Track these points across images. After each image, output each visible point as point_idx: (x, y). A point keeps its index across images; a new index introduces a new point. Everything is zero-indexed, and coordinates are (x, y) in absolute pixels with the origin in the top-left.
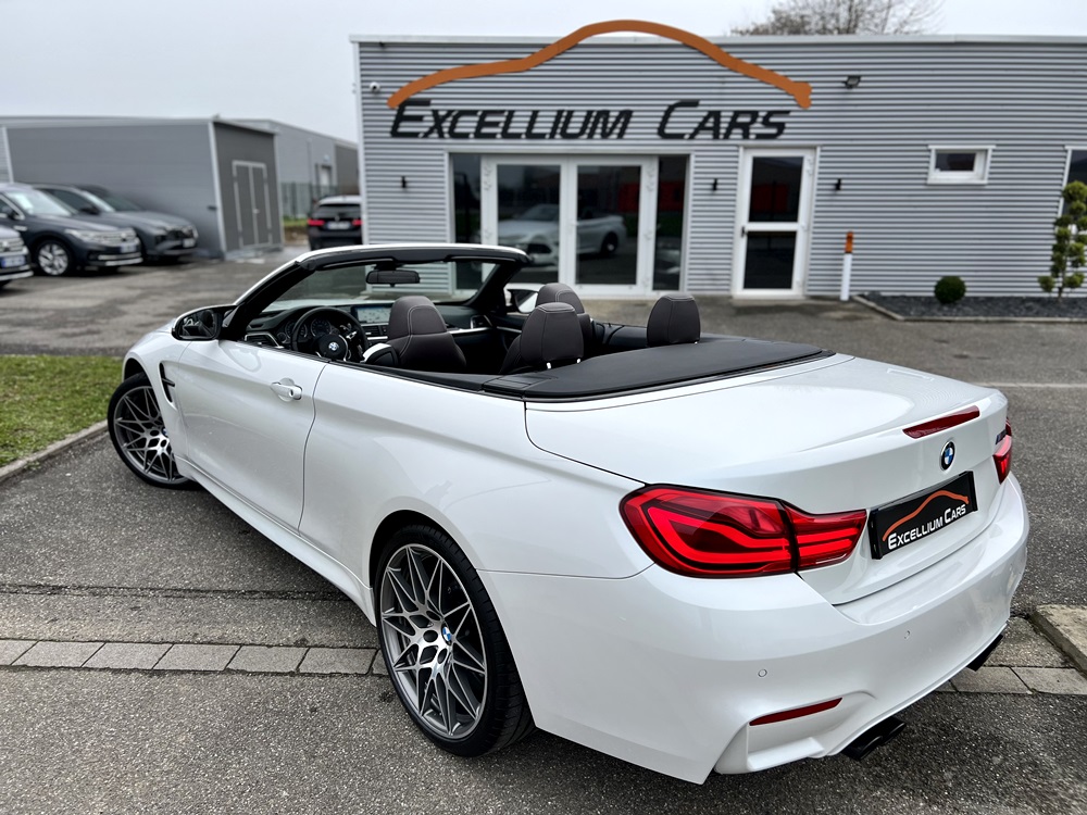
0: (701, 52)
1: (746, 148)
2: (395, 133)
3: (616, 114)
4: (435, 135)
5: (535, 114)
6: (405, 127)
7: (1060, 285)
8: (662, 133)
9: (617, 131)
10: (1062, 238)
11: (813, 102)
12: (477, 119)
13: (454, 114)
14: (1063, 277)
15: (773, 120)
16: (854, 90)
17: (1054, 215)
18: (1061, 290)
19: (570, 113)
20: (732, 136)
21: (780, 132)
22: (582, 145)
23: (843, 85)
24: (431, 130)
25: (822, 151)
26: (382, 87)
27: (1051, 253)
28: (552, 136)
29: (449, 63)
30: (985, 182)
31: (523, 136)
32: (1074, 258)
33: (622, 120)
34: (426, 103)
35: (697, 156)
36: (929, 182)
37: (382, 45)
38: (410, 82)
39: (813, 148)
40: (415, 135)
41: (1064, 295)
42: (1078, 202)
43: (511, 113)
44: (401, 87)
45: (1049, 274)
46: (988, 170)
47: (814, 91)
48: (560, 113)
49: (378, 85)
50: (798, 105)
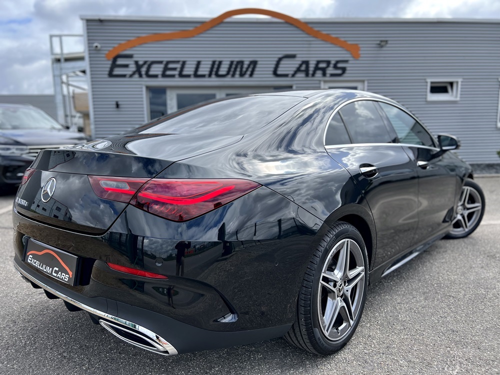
0: (296, 27)
1: (325, 82)
2: (111, 75)
3: (248, 63)
4: (137, 76)
5: (199, 63)
6: (117, 71)
8: (275, 73)
9: (249, 73)
11: (362, 55)
12: (162, 66)
13: (148, 63)
15: (339, 65)
16: (384, 49)
19: (220, 63)
20: (316, 75)
21: (344, 72)
22: (228, 81)
23: (378, 46)
24: (134, 73)
25: (368, 83)
26: (102, 47)
28: (210, 75)
29: (144, 32)
30: (458, 99)
31: (192, 76)
33: (252, 66)
34: (130, 56)
36: (427, 100)
37: (101, 21)
38: (120, 44)
39: (363, 81)
40: (124, 76)
43: (184, 63)
44: (114, 47)
46: (459, 93)
47: (362, 49)
48: (214, 62)
49: (99, 46)
50: (353, 57)
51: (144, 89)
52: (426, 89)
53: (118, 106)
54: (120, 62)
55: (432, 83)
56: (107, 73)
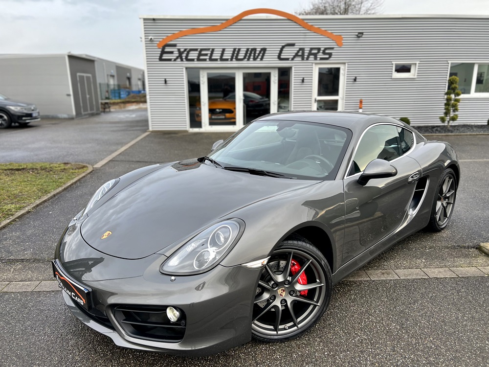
0: (295, 22)
1: (316, 64)
2: (161, 59)
3: (259, 50)
4: (179, 60)
5: (224, 50)
6: (165, 56)
7: (448, 120)
8: (279, 58)
9: (260, 57)
10: (448, 100)
11: (344, 44)
12: (198, 52)
13: (187, 50)
14: (449, 116)
15: (327, 51)
16: (361, 39)
17: (444, 90)
18: (449, 122)
19: (239, 50)
20: (310, 59)
21: (330, 57)
22: (245, 63)
23: (356, 36)
24: (177, 58)
25: (348, 65)
26: (154, 39)
27: (444, 106)
28: (232, 60)
29: (185, 27)
30: (416, 77)
31: (219, 60)
32: (454, 109)
33: (262, 52)
34: (175, 45)
35: (295, 68)
36: (393, 77)
37: (154, 19)
38: (168, 36)
39: (344, 63)
40: (170, 60)
41: (450, 124)
42: (455, 85)
43: (213, 50)
44: (163, 39)
45: (443, 115)
46: (417, 72)
47: (344, 39)
48: (235, 49)
50: (337, 45)
51: (184, 70)
53: (166, 83)
54: (167, 49)
56: (158, 57)
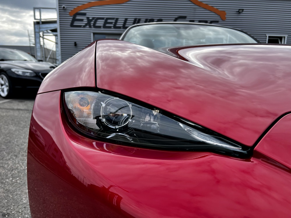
2: (72, 25)
3: (156, 20)
4: (88, 27)
5: (126, 20)
6: (76, 23)
11: (227, 18)
12: (104, 21)
13: (95, 19)
16: (241, 14)
19: (139, 20)
23: (237, 12)
24: (86, 25)
26: (67, 8)
31: (122, 28)
34: (84, 14)
38: (78, 6)
40: (80, 26)
43: (117, 20)
44: (74, 8)
48: (135, 19)
49: (65, 7)
50: (222, 19)
51: (92, 35)
52: (266, 40)
53: (76, 44)
54: (78, 17)
55: (269, 37)
56: (70, 24)
